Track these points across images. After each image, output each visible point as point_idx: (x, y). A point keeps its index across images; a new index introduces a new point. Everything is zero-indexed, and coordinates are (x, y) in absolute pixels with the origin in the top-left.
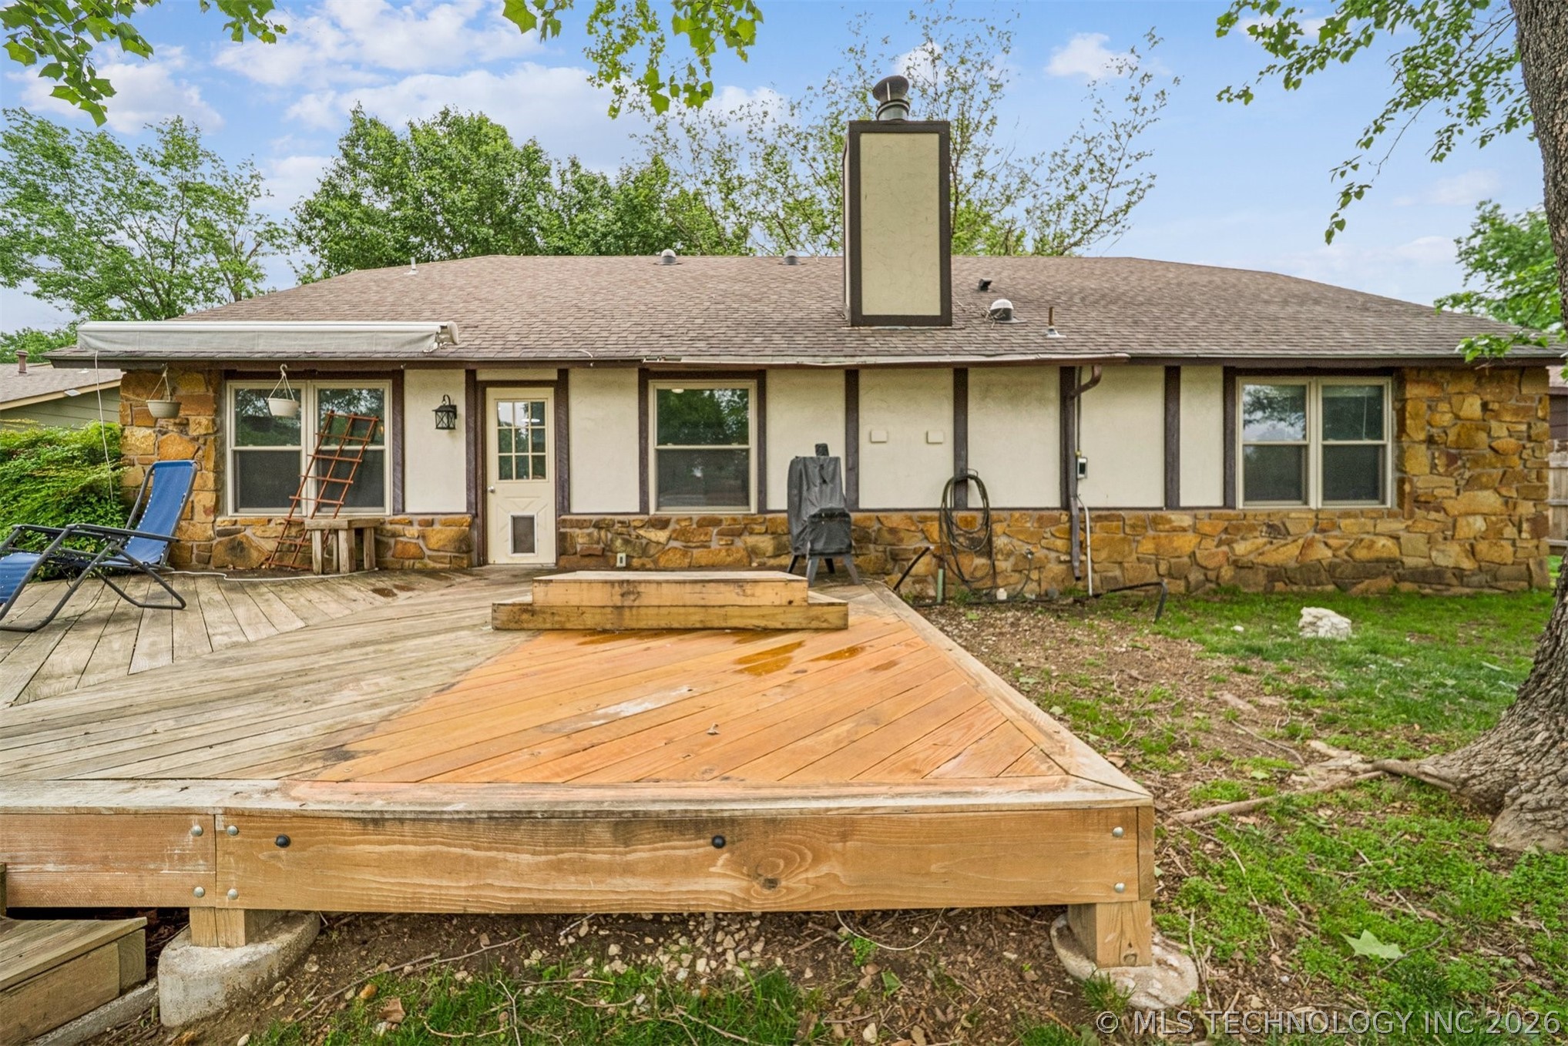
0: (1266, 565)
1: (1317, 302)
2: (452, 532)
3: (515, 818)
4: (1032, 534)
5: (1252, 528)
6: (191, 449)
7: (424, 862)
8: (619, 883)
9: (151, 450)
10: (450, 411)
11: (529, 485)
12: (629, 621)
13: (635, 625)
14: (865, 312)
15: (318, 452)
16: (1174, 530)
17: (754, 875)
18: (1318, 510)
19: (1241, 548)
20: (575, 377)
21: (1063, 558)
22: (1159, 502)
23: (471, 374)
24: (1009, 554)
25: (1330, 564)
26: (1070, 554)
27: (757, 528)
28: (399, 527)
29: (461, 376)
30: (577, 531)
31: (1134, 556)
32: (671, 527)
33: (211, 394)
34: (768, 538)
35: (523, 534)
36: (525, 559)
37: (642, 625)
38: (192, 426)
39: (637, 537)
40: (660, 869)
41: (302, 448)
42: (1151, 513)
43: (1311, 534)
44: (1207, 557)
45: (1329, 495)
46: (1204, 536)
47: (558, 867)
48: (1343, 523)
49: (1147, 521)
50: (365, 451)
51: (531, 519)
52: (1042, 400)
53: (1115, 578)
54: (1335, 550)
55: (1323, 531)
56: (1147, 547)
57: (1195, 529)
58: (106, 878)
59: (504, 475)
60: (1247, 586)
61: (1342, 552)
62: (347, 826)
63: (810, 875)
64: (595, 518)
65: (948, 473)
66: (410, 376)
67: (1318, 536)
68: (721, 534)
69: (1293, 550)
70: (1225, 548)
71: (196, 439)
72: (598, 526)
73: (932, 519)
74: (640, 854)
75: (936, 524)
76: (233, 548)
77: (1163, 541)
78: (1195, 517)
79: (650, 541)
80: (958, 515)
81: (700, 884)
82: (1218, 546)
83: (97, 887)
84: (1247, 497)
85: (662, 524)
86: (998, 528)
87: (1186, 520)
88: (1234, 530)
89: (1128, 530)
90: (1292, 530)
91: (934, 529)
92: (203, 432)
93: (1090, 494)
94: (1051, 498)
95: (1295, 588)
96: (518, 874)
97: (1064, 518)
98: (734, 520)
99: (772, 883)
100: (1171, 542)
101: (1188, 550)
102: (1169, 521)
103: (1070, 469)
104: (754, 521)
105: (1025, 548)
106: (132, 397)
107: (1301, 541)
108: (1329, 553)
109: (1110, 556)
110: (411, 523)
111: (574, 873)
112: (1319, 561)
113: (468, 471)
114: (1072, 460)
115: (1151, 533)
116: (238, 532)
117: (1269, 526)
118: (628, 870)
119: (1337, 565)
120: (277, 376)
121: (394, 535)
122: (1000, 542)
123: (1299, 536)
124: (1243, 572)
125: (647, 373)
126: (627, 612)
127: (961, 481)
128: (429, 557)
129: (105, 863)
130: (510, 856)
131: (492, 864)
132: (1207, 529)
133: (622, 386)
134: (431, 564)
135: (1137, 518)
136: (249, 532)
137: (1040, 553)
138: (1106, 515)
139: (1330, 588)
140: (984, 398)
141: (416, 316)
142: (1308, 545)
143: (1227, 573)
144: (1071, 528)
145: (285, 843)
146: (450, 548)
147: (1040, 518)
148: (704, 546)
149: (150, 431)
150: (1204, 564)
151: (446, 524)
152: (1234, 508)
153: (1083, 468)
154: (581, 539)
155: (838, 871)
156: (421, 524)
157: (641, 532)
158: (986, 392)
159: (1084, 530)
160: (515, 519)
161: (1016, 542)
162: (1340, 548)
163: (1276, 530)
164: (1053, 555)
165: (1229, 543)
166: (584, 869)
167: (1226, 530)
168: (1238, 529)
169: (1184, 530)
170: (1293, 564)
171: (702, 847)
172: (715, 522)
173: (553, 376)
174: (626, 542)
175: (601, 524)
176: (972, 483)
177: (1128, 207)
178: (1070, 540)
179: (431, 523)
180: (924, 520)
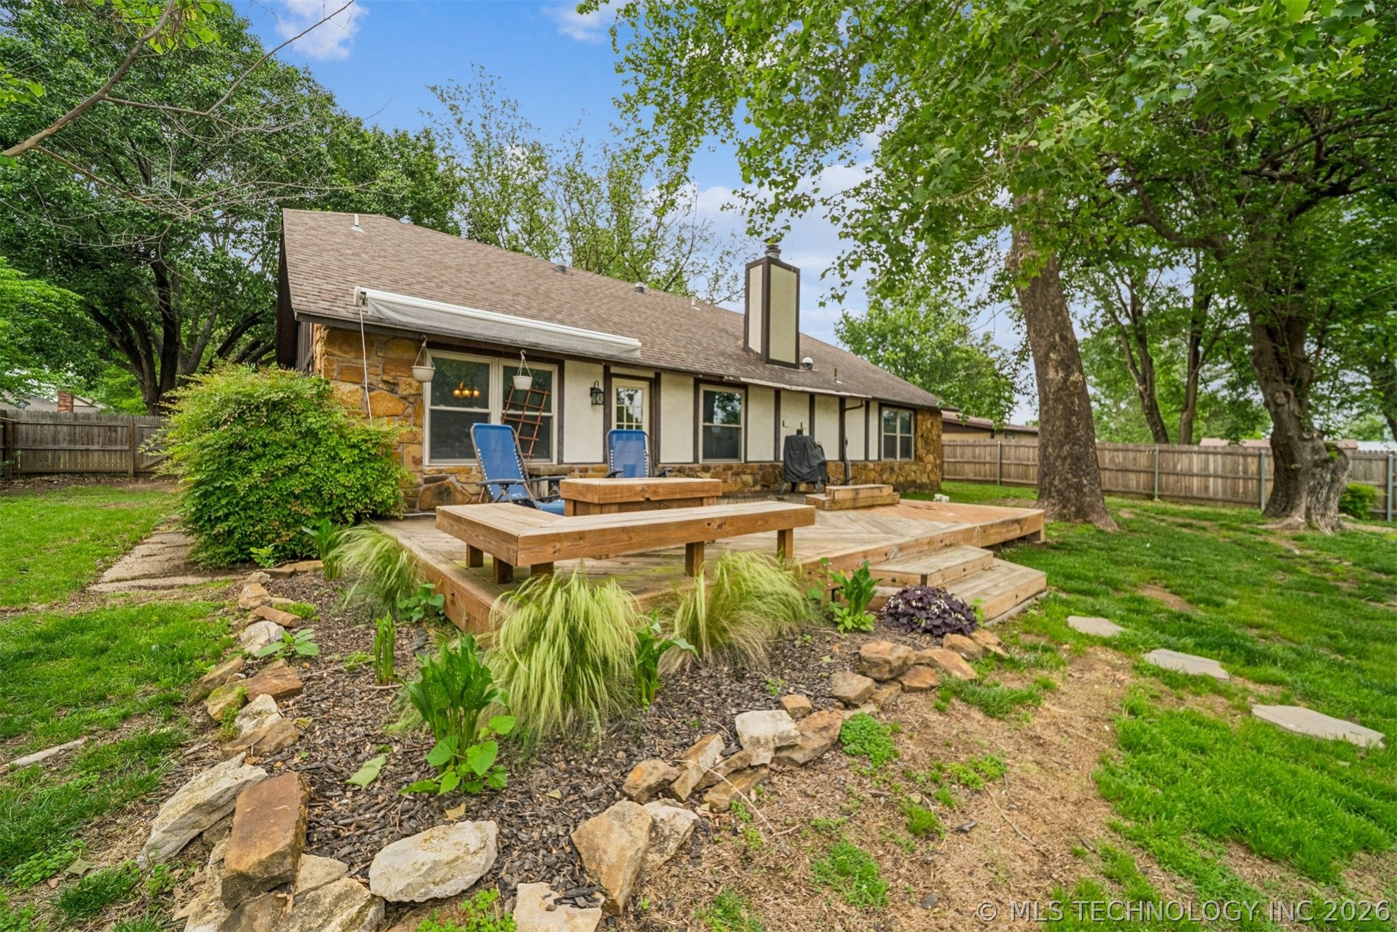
5: (887, 469)
6: (399, 406)
10: (596, 391)
14: (772, 357)
15: (503, 415)
18: (900, 462)
19: (884, 477)
20: (664, 377)
22: (863, 458)
23: (607, 369)
27: (746, 471)
29: (601, 368)
32: (712, 471)
34: (750, 476)
38: (402, 386)
41: (491, 411)
45: (901, 455)
48: (905, 467)
49: (863, 466)
52: (834, 411)
66: (568, 363)
67: (900, 472)
68: (732, 474)
71: (404, 398)
76: (440, 493)
78: (874, 464)
84: (884, 456)
85: (707, 469)
87: (872, 466)
90: (895, 469)
92: (412, 392)
94: (837, 455)
98: (736, 467)
102: (868, 466)
103: (843, 442)
106: (336, 352)
108: (902, 478)
110: (573, 470)
112: (900, 482)
113: (605, 433)
115: (864, 471)
116: (444, 479)
117: (890, 468)
119: (904, 483)
123: (896, 472)
125: (700, 379)
133: (685, 386)
136: (452, 479)
140: (818, 409)
142: (898, 475)
148: (725, 481)
149: (356, 387)
151: (594, 471)
153: (847, 443)
156: (579, 470)
157: (699, 474)
158: (819, 405)
162: (904, 476)
163: (892, 470)
167: (881, 470)
168: (884, 469)
172: (729, 468)
173: (651, 375)
179: (586, 470)
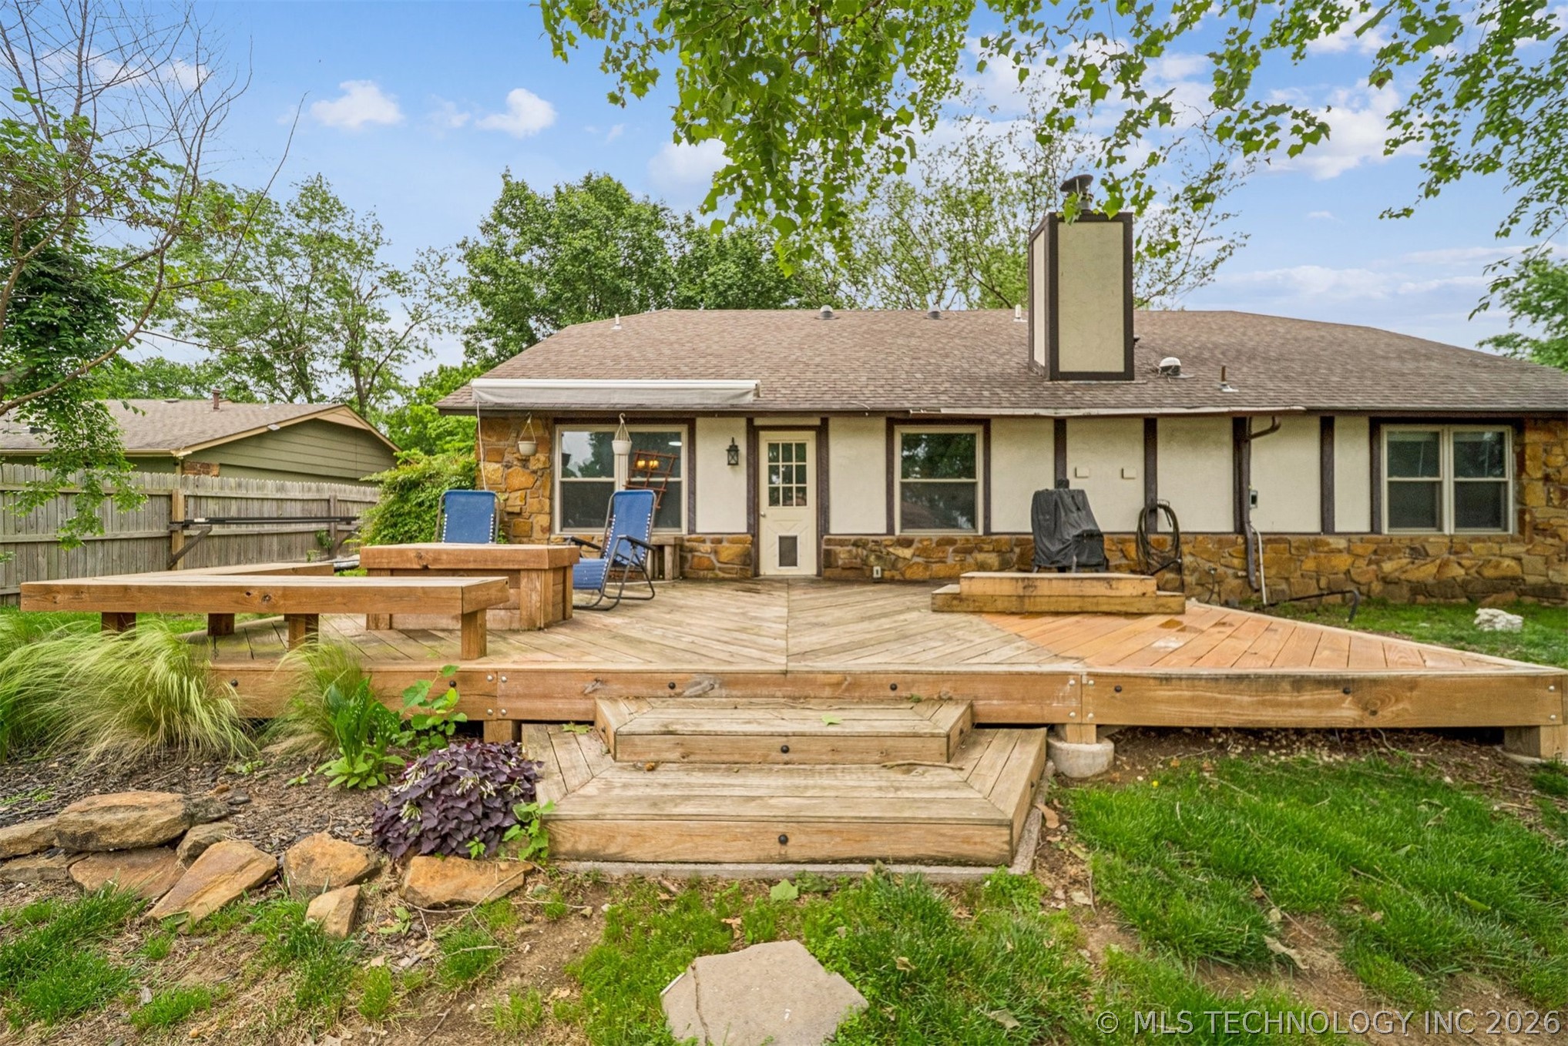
0: (1409, 581)
1: (1428, 358)
2: (737, 548)
3: (1240, 678)
4: (1214, 554)
5: (1397, 550)
6: (531, 480)
7: (1193, 700)
8: (1294, 712)
9: (499, 480)
10: (733, 450)
11: (793, 511)
12: (1028, 606)
13: (1032, 609)
14: (1062, 369)
15: (630, 483)
16: (1332, 551)
17: (1365, 709)
18: (1451, 537)
19: (1388, 567)
20: (833, 423)
21: (1240, 573)
22: (1316, 527)
23: (750, 421)
24: (1194, 570)
25: (1463, 581)
26: (1246, 570)
27: (986, 547)
28: (695, 544)
29: (742, 422)
30: (838, 549)
31: (1299, 573)
32: (915, 545)
33: (547, 435)
34: (994, 555)
35: (788, 550)
36: (788, 571)
37: (1038, 609)
38: (532, 462)
39: (888, 553)
40: (1315, 705)
41: (615, 479)
42: (1312, 538)
43: (1446, 556)
44: (1359, 575)
45: (1459, 524)
46: (1358, 556)
47: (1263, 703)
48: (1474, 546)
49: (1310, 544)
50: (667, 483)
51: (795, 539)
52: (1218, 443)
53: (1283, 591)
54: (1467, 569)
55: (1456, 553)
56: (1309, 565)
57: (1349, 550)
58: (1024, 708)
59: (774, 501)
60: (1393, 598)
61: (1473, 571)
62: (1151, 682)
63: (1394, 709)
64: (853, 538)
65: (1139, 503)
66: (700, 422)
67: (1452, 557)
68: (956, 551)
69: (1431, 569)
70: (1374, 567)
71: (534, 472)
72: (856, 544)
73: (1129, 541)
74: (1306, 697)
75: (1134, 545)
77: (1324, 561)
78: (1349, 541)
79: (898, 557)
80: (1152, 537)
81: (1337, 713)
82: (1369, 564)
83: (1020, 713)
84: (1391, 525)
85: (907, 543)
86: (1185, 549)
87: (1342, 543)
88: (1383, 551)
89: (1293, 551)
90: (1430, 552)
91: (1132, 549)
92: (540, 466)
93: (1260, 521)
94: (1224, 523)
95: (1434, 600)
96: (1241, 706)
97: (1240, 540)
98: (967, 540)
99: (1374, 713)
100: (1329, 561)
101: (1344, 568)
102: (1328, 544)
103: (1242, 499)
104: (983, 542)
105: (1207, 566)
106: (485, 438)
107: (1438, 562)
108: (1462, 572)
109: (1278, 573)
110: (704, 541)
111: (1272, 706)
112: (1454, 578)
113: (748, 499)
114: (1245, 493)
115: (1312, 554)
117: (1412, 549)
118: (1300, 705)
119: (1469, 582)
120: (617, 421)
121: (692, 550)
122: (1187, 560)
123: (1437, 557)
124: (1391, 587)
125: (894, 419)
126: (1027, 600)
127: (1151, 510)
128: (720, 569)
129: (1023, 700)
130: (1238, 697)
131: (1228, 702)
132: (1360, 551)
133: (871, 430)
134: (721, 575)
135: (1302, 541)
137: (1221, 570)
138: (1274, 539)
139: (1464, 600)
140: (1169, 442)
141: (738, 376)
142: (1444, 565)
143: (1377, 587)
144: (1246, 549)
145: (1118, 690)
146: (737, 561)
147: (1220, 541)
148: (942, 561)
149: (497, 466)
150: (1357, 579)
151: (733, 542)
152: (1380, 533)
153: (1254, 500)
154: (843, 555)
155: (1408, 706)
156: (713, 542)
157: (891, 550)
158: (1171, 436)
159: (1257, 551)
160: (781, 538)
161: (1199, 560)
162: (1472, 566)
163: (1418, 552)
164: (1230, 571)
165: (1378, 563)
166: (1277, 705)
167: (1375, 552)
168: (1385, 551)
169: (1340, 551)
170: (1431, 580)
171: (1338, 694)
172: (951, 542)
173: (816, 422)
174: (879, 558)
175: (859, 543)
176: (1161, 511)
177: (1216, 263)
178: (1246, 559)
179: (720, 541)
180: (1123, 542)
